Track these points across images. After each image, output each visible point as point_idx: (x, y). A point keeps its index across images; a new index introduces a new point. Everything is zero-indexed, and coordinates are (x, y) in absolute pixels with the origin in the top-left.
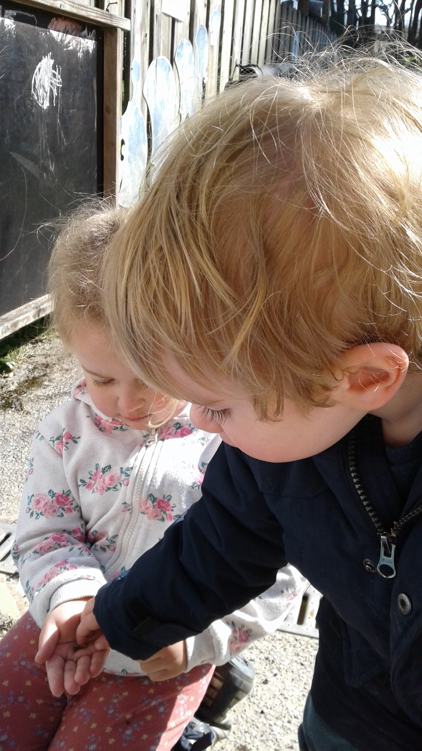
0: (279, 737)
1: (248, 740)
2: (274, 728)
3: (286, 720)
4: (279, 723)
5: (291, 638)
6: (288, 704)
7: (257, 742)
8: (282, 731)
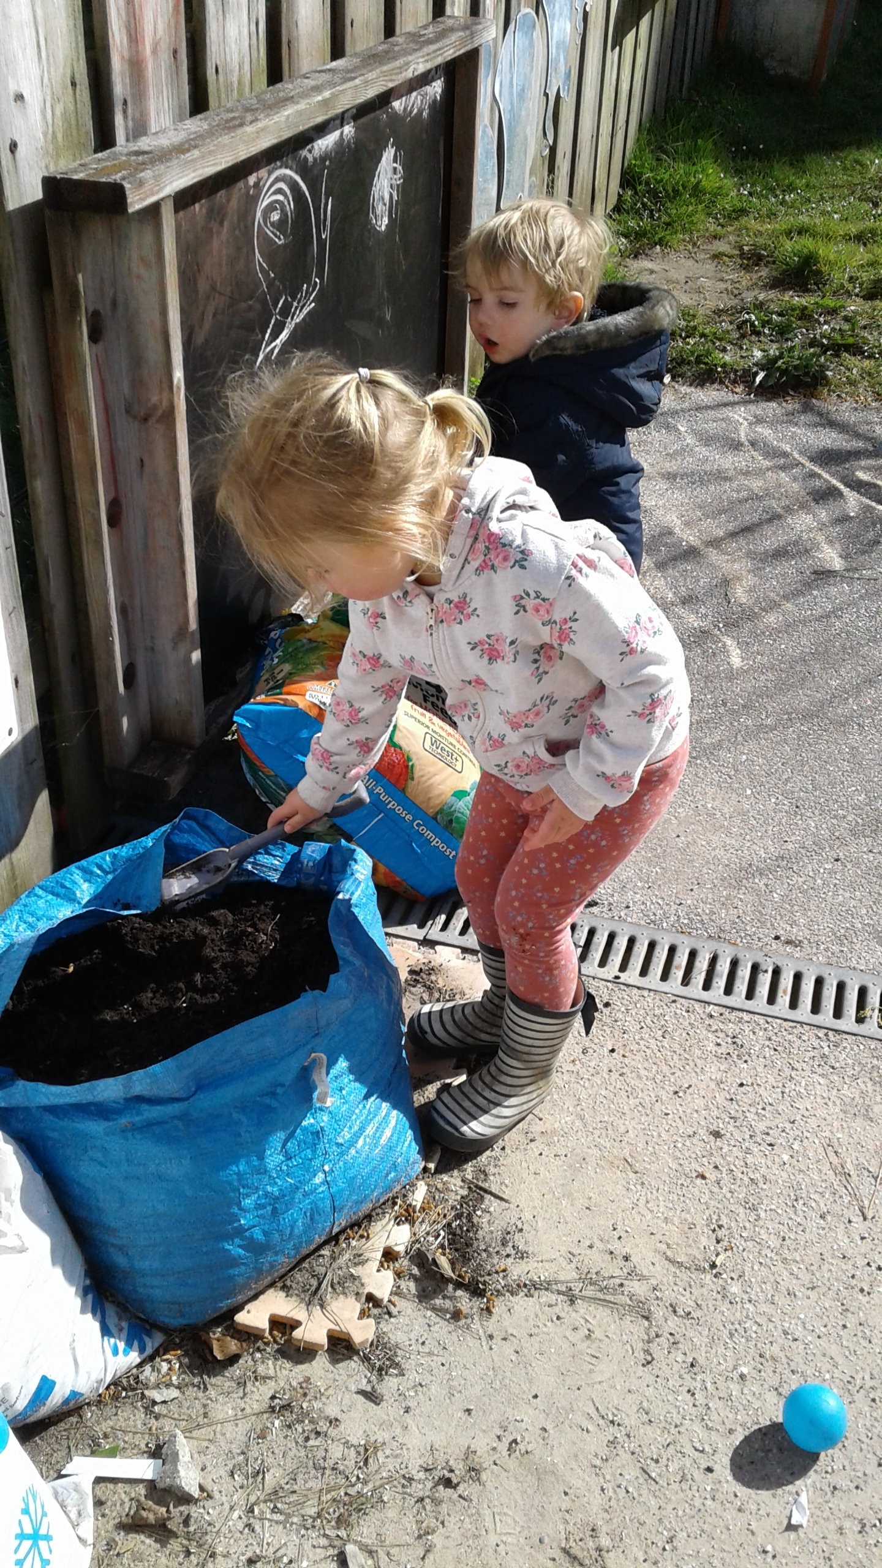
0: (753, 1123)
1: (721, 1125)
2: (748, 1114)
3: (760, 1107)
4: (753, 1110)
5: (761, 1020)
6: (762, 1091)
7: (731, 1128)
8: (756, 1118)
